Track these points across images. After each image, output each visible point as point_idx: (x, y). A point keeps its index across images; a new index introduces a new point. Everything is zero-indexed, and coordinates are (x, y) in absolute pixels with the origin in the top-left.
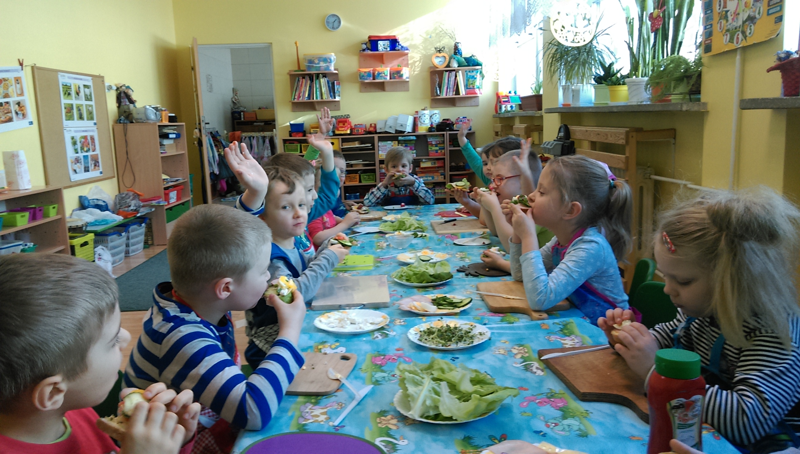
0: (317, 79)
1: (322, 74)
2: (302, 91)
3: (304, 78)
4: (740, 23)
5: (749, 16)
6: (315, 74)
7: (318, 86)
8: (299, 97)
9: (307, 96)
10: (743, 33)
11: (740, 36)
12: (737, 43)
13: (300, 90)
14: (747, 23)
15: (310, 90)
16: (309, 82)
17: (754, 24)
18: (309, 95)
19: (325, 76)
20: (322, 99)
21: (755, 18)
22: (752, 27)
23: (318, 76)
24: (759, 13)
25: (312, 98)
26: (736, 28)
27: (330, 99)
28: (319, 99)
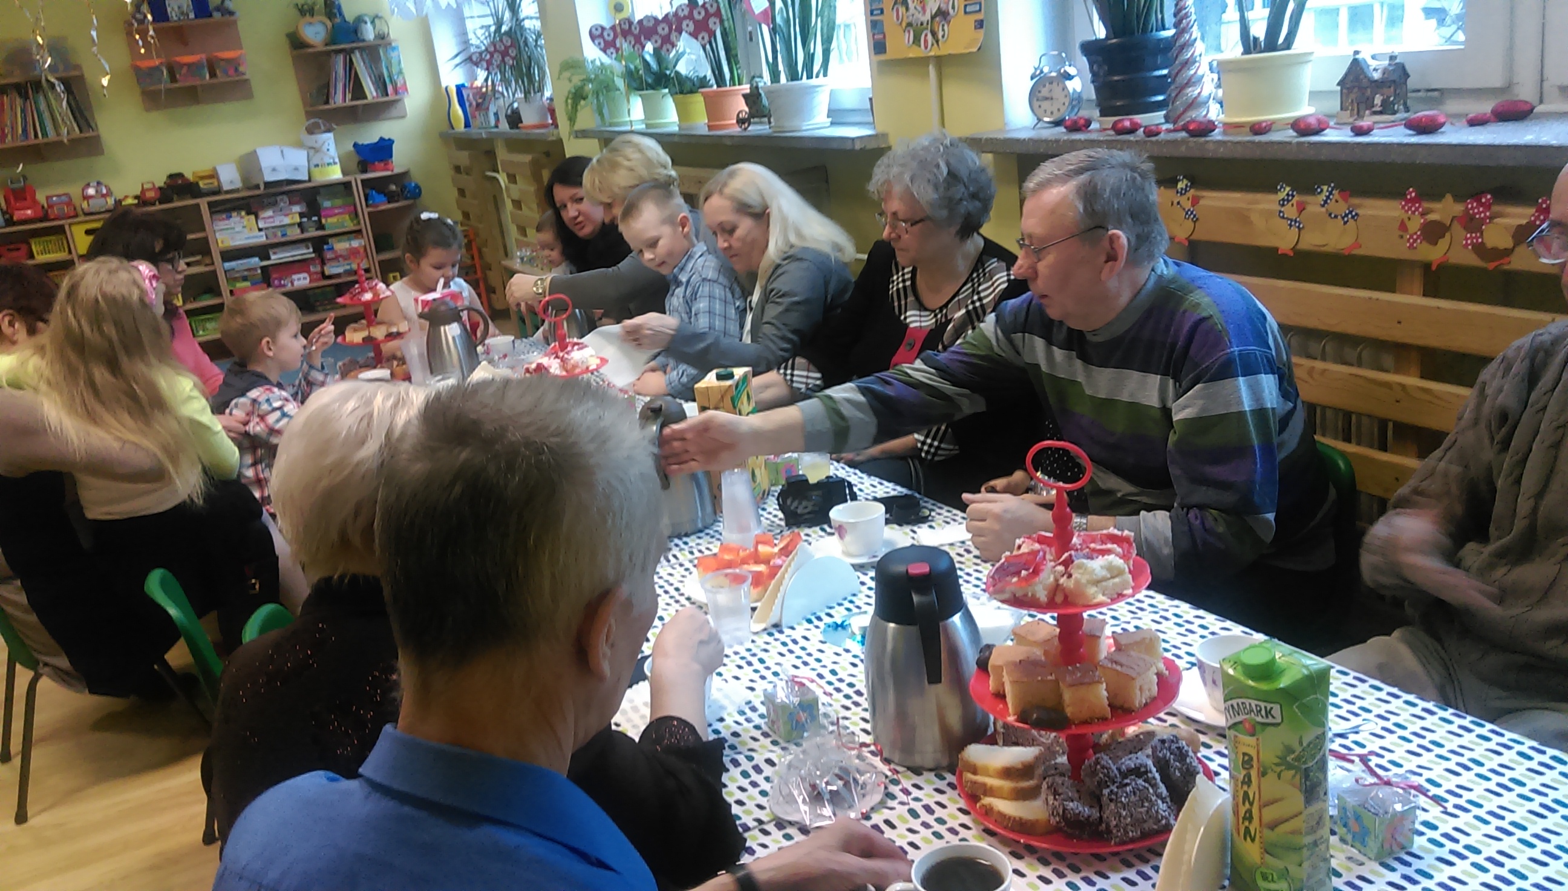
0: (38, 94)
2: (7, 120)
3: (4, 93)
4: (928, 16)
5: (939, 8)
7: (43, 106)
8: (4, 136)
9: (20, 131)
10: (934, 34)
11: (930, 37)
12: (926, 47)
13: (4, 122)
14: (937, 19)
15: (24, 119)
16: (19, 101)
17: (949, 23)
18: (25, 130)
20: (58, 135)
21: (948, 14)
22: (946, 27)
24: (953, 8)
26: (922, 24)
27: (77, 134)
28: (53, 137)
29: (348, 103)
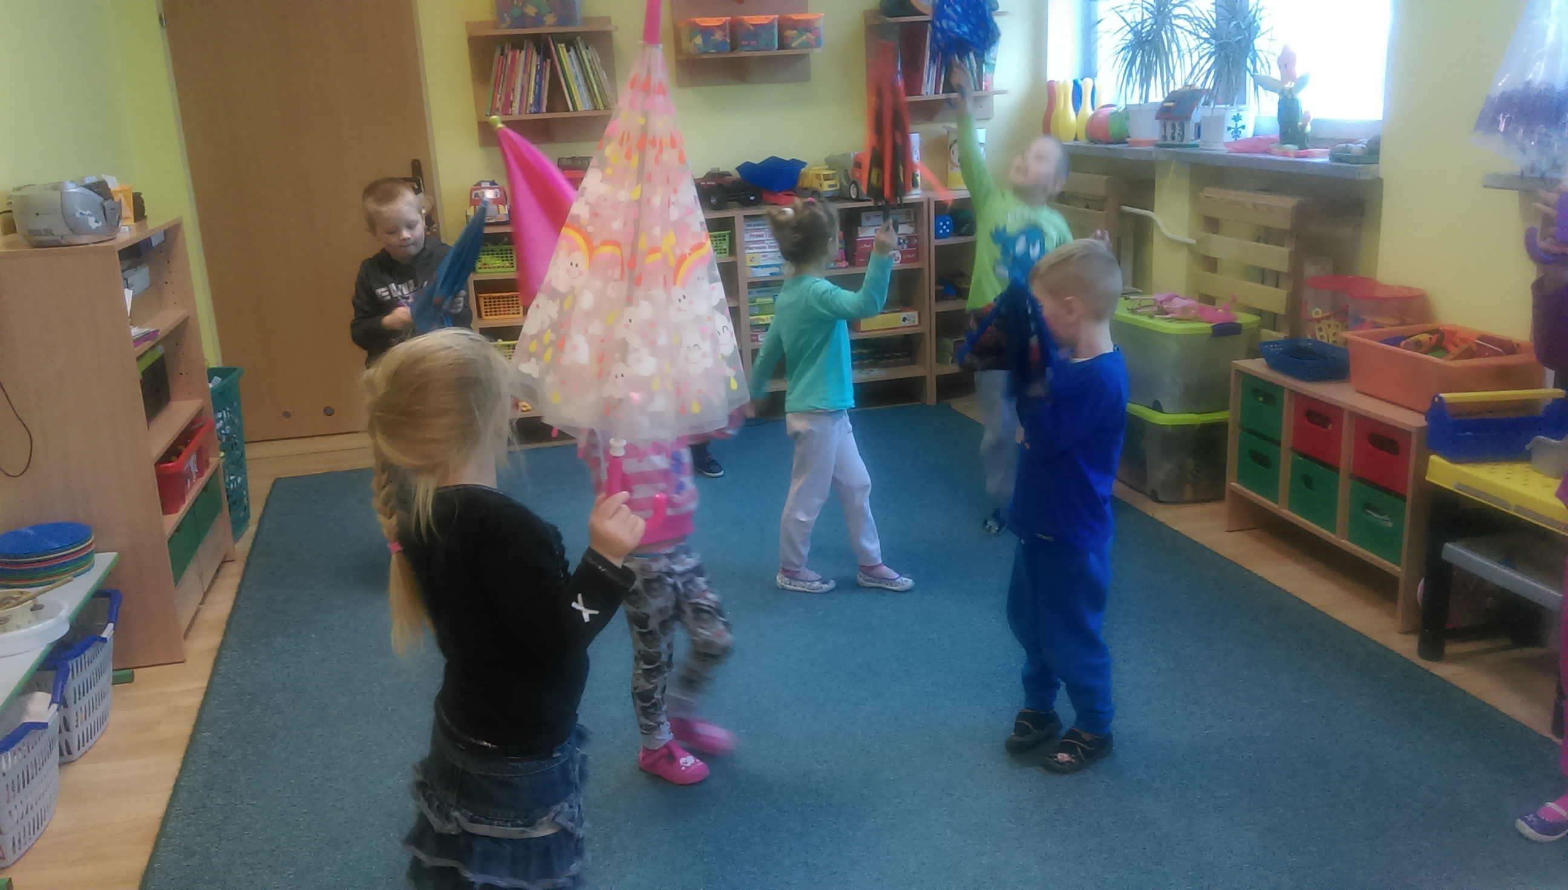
2: (518, 84)
3: (517, 47)
8: (508, 104)
9: (531, 101)
13: (511, 85)
15: (539, 83)
16: (535, 59)
18: (538, 99)
25: (544, 110)
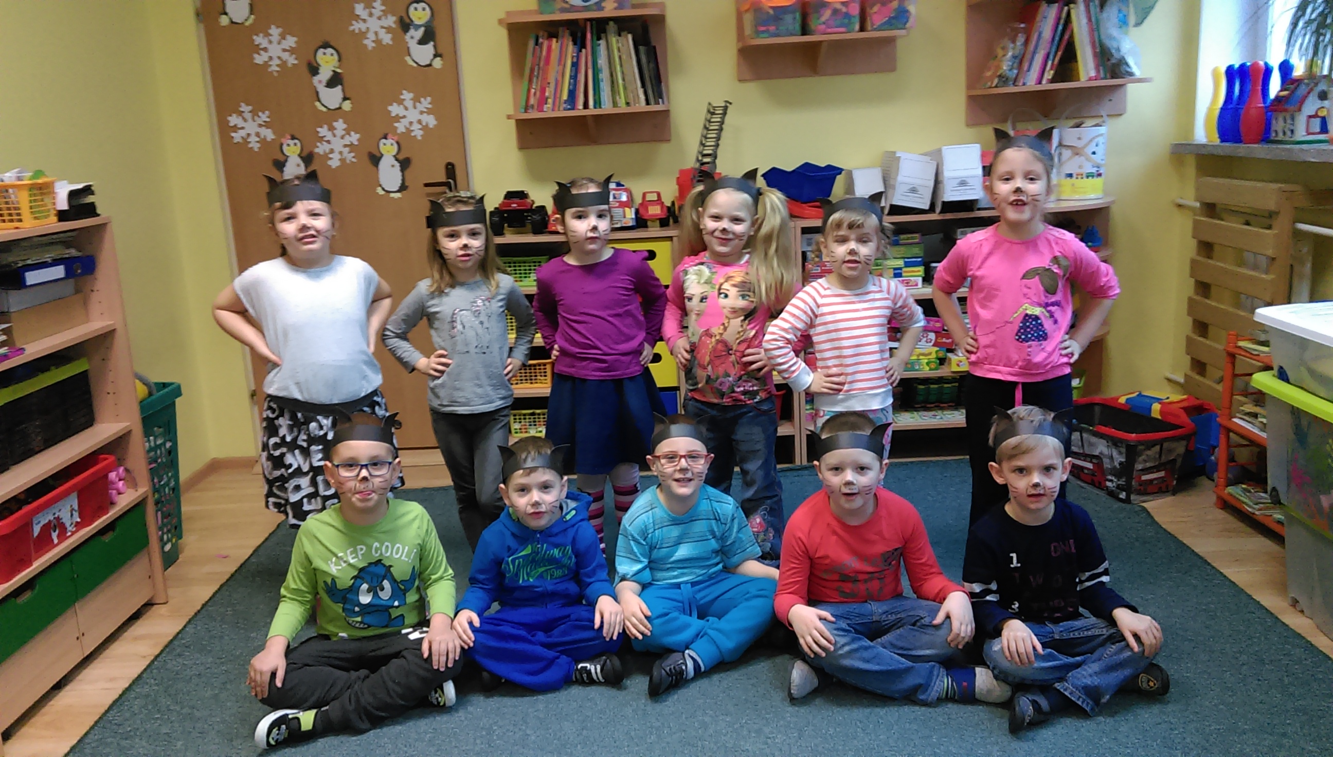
0: (599, 39)
1: (616, 20)
2: (552, 79)
3: (552, 35)
6: (590, 20)
7: (602, 62)
8: (543, 100)
9: (565, 96)
13: (545, 79)
15: (574, 77)
16: (571, 49)
18: (572, 94)
19: (623, 24)
20: (615, 104)
23: (600, 27)
25: (581, 107)
27: (640, 105)
28: (607, 108)
29: (1045, 86)
